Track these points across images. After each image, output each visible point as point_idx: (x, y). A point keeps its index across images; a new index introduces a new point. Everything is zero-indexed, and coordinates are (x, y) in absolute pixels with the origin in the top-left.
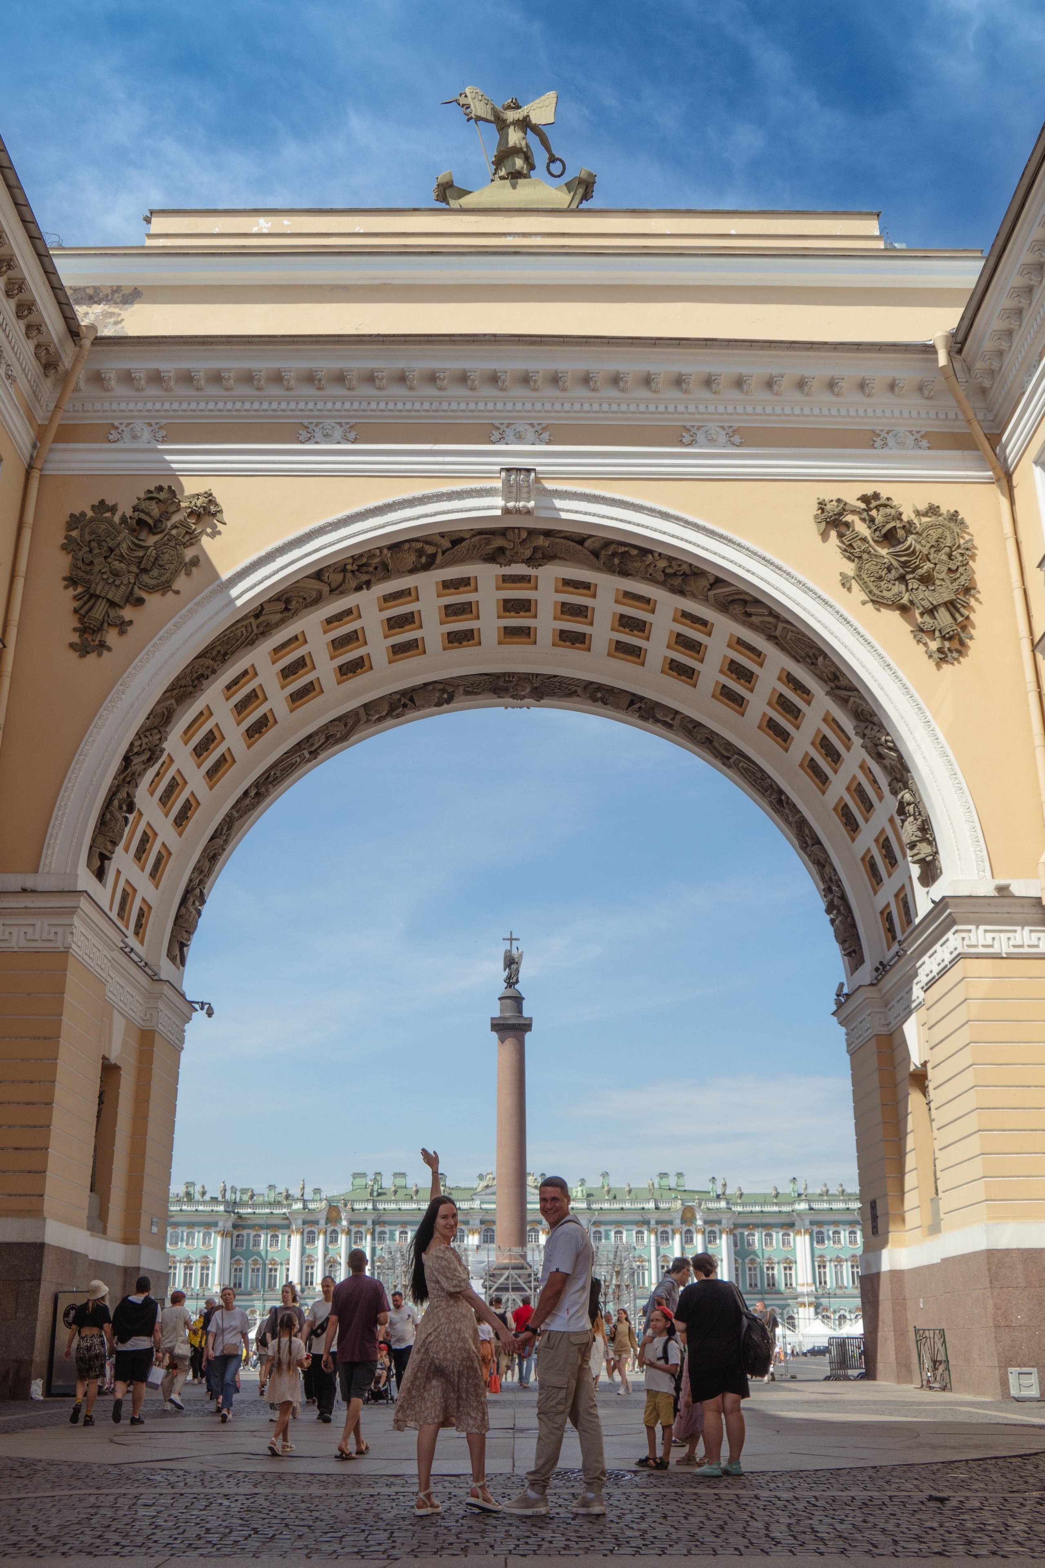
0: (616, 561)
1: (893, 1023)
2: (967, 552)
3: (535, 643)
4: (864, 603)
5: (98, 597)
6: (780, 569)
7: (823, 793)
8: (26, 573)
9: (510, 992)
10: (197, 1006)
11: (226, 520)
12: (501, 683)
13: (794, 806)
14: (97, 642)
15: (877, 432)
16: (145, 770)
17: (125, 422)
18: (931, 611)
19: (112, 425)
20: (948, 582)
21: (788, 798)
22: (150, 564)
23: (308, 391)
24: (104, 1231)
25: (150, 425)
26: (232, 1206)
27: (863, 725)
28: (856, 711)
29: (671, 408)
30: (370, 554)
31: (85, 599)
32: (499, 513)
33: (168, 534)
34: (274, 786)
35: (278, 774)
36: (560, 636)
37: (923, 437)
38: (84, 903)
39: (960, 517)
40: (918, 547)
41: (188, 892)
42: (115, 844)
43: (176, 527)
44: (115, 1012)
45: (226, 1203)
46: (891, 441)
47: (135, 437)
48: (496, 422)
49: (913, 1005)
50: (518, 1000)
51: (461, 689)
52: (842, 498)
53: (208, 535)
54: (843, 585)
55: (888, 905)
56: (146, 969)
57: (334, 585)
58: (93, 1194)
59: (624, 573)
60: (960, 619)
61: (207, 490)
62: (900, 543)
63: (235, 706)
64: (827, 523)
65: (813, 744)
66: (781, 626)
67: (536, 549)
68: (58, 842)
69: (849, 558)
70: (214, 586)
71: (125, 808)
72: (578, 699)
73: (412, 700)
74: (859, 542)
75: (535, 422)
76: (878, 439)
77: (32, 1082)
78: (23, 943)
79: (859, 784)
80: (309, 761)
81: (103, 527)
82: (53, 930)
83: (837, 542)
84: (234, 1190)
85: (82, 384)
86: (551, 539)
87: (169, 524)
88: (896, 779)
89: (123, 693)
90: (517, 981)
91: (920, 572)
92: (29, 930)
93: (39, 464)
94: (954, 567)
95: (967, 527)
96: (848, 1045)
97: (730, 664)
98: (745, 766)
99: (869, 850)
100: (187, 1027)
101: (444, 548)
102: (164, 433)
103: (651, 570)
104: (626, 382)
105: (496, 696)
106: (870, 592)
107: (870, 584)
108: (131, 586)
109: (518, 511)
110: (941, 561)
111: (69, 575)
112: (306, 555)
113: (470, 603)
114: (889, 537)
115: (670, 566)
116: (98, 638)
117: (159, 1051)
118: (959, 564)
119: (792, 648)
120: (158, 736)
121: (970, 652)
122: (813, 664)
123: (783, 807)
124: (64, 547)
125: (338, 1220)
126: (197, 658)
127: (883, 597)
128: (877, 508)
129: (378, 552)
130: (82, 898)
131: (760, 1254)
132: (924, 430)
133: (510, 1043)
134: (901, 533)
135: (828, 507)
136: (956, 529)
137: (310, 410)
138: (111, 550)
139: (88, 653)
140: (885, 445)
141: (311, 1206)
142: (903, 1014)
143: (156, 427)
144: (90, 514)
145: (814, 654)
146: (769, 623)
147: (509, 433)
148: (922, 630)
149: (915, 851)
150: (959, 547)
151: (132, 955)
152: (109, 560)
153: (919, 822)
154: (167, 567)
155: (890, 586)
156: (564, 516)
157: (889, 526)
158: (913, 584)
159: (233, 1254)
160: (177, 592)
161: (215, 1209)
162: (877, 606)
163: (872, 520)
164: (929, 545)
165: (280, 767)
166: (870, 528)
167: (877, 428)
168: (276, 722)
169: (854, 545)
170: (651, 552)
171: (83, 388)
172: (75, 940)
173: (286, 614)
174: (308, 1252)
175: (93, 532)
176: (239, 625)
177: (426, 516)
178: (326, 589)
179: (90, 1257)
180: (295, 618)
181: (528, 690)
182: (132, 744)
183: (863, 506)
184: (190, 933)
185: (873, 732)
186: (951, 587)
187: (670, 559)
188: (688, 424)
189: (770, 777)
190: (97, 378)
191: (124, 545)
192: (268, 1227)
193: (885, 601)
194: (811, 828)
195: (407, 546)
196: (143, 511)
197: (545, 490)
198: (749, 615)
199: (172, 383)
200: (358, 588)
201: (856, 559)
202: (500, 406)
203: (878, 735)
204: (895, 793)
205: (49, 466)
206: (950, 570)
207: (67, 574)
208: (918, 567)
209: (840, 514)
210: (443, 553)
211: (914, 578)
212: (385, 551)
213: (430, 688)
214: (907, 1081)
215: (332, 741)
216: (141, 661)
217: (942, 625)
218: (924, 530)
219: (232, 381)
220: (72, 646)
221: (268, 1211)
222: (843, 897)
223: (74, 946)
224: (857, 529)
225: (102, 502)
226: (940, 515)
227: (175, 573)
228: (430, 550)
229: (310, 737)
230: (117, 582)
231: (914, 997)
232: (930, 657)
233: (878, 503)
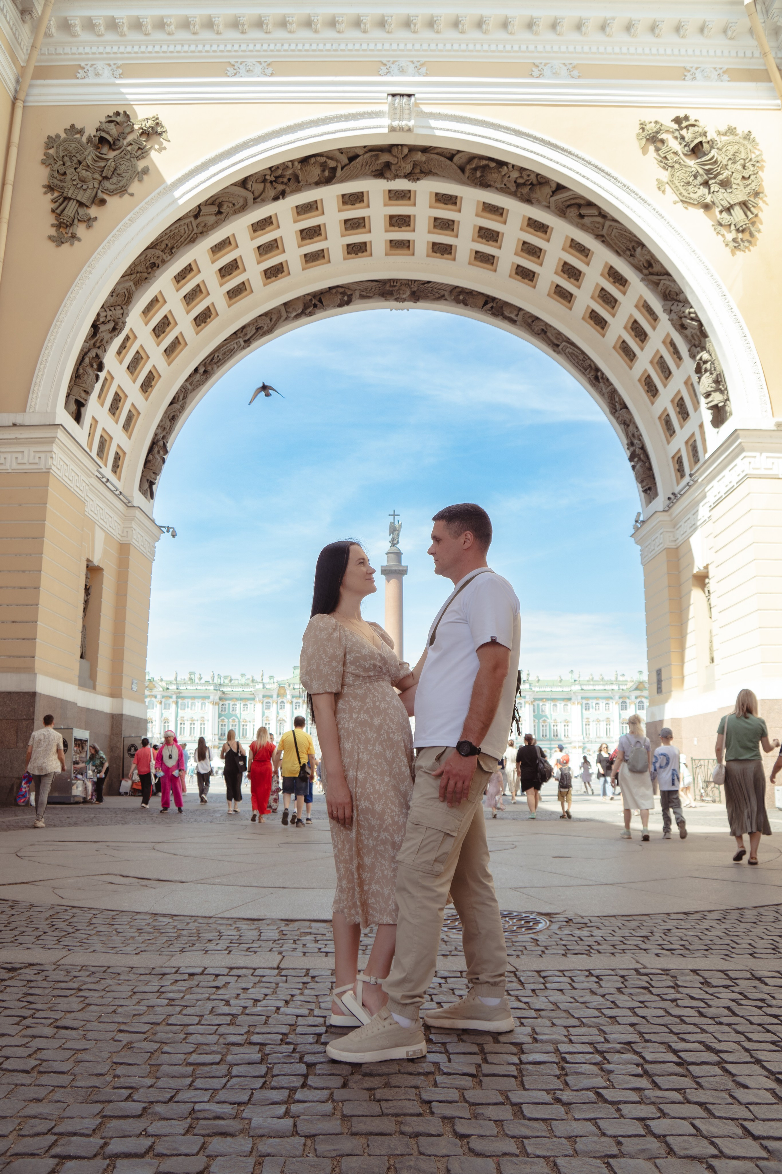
0: (478, 174)
1: (680, 539)
2: (757, 164)
3: (413, 254)
4: (675, 203)
5: (70, 199)
6: (609, 175)
7: (631, 368)
8: (14, 182)
9: (393, 550)
10: (164, 529)
11: (170, 138)
12: (388, 288)
13: (608, 380)
14: (70, 235)
15: (688, 68)
16: (112, 338)
17: (90, 63)
18: (728, 209)
19: (80, 65)
20: (742, 187)
21: (603, 374)
22: (110, 173)
23: (234, 34)
24: (94, 688)
25: (110, 65)
26: (218, 687)
27: (670, 303)
28: (665, 292)
29: (524, 48)
30: (284, 166)
31: (60, 201)
32: (386, 130)
33: (125, 149)
34: (218, 367)
35: (221, 357)
36: (433, 248)
37: (724, 72)
38: (60, 434)
39: (752, 137)
40: (719, 159)
41: (154, 444)
42: (88, 393)
43: (131, 144)
44: (97, 527)
45: (215, 685)
46: (698, 75)
47: (97, 75)
48: (384, 60)
49: (699, 523)
50: (398, 555)
51: (357, 293)
52: (659, 120)
53: (156, 150)
54: (659, 188)
55: (679, 450)
56: (121, 497)
57: (257, 194)
58: (83, 661)
59: (484, 185)
60: (750, 216)
61: (154, 115)
62: (705, 154)
63: (185, 297)
64: (647, 140)
65: (625, 328)
66: (608, 223)
67: (415, 166)
68: (41, 389)
69: (664, 168)
70: (160, 189)
71: (95, 366)
72: (445, 302)
73: (320, 301)
74: (672, 155)
75: (415, 60)
76: (688, 74)
77: (23, 572)
78: (15, 466)
79: (661, 357)
80: (244, 348)
81: (73, 145)
82: (38, 455)
83: (655, 155)
84: (219, 676)
85: (53, 30)
86: (427, 155)
87: (125, 142)
88: (695, 345)
89: (90, 273)
90: (398, 542)
91: (721, 177)
92: (19, 456)
93: (22, 96)
94: (747, 176)
95: (757, 144)
96: (642, 559)
97: (563, 266)
98: (571, 351)
99: (665, 409)
100: (157, 544)
101: (343, 164)
102: (121, 71)
103: (505, 180)
104: (488, 25)
105: (383, 299)
106: (680, 194)
107: (680, 188)
108: (95, 190)
109: (401, 129)
110: (737, 170)
111: (47, 183)
112: (233, 165)
113: (364, 218)
114: (696, 150)
115: (521, 177)
116: (71, 231)
117: (134, 559)
118: (751, 173)
119: (615, 244)
120: (121, 311)
121: (758, 243)
122: (631, 255)
123: (599, 382)
124: (43, 162)
125: (284, 695)
126: (147, 248)
127: (690, 198)
128: (687, 127)
129: (290, 164)
130: (59, 431)
131: (549, 716)
132: (725, 67)
133: (393, 582)
134: (706, 146)
135: (648, 127)
136: (749, 146)
137: (236, 51)
138: (80, 163)
139: (63, 243)
140: (694, 79)
141: (268, 686)
142: (689, 531)
143: (114, 67)
144: (63, 135)
145: (633, 247)
146: (598, 223)
147: (394, 68)
148: (721, 225)
149: (710, 399)
150: (751, 160)
151: (108, 484)
152: (78, 170)
153: (714, 376)
154: (124, 175)
155: (696, 189)
156: (438, 133)
157: (696, 141)
158: (714, 187)
159: (220, 716)
160: (132, 195)
161: (208, 688)
162: (686, 205)
163: (683, 138)
164: (727, 158)
165: (222, 351)
166: (680, 144)
167: (688, 66)
168: (217, 315)
169: (668, 157)
170: (506, 164)
171: (55, 34)
172: (55, 463)
173: (219, 217)
174: (266, 715)
175: (66, 150)
176: (182, 223)
177: (328, 133)
178: (250, 196)
179: (79, 704)
180: (227, 222)
181: (408, 293)
182: (98, 315)
183: (676, 126)
184: (156, 474)
185: (679, 308)
186: (744, 191)
187: (522, 170)
188: (537, 62)
189: (590, 359)
190: (66, 26)
191: (90, 158)
192: (241, 699)
193: (692, 201)
194: (620, 397)
195: (313, 160)
196: (104, 131)
197: (422, 112)
198: (581, 216)
199: (125, 29)
200: (276, 199)
201: (670, 169)
202: (387, 46)
203: (683, 309)
204: (693, 356)
205: (30, 98)
206: (743, 178)
207: (46, 183)
208: (719, 174)
209: (657, 132)
210: (342, 168)
211: (716, 183)
212: (296, 163)
213: (334, 291)
214: (690, 581)
215: (261, 332)
216: (103, 248)
217: (737, 220)
218: (723, 146)
219: (173, 27)
220: (50, 238)
221: (241, 689)
222: (643, 448)
223: (53, 467)
224: (670, 145)
225: (73, 126)
226: (736, 135)
227: (131, 180)
228: (332, 164)
229: (243, 328)
230: (84, 187)
231: (699, 517)
232: (727, 245)
233: (687, 123)
